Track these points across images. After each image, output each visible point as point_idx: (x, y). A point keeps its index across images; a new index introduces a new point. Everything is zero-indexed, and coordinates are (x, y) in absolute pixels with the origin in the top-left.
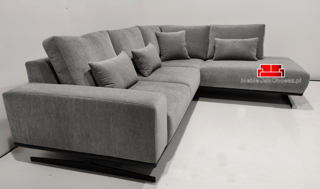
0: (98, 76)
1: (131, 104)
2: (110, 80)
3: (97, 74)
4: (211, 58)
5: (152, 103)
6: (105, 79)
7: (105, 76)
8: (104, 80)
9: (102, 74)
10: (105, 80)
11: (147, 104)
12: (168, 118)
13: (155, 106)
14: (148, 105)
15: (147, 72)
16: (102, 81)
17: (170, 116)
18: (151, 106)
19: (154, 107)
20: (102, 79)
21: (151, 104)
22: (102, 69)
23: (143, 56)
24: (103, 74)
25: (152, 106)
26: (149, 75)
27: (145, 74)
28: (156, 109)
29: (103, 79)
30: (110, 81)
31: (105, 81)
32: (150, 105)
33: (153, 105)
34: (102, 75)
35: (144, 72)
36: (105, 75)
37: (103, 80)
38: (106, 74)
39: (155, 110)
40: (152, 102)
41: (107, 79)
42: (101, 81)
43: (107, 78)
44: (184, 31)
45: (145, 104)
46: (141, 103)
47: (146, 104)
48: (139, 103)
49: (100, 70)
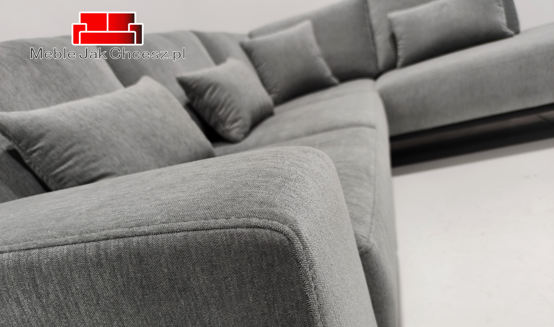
0: (39, 159)
1: (121, 242)
2: (93, 165)
3: (35, 155)
4: (392, 66)
5: (261, 203)
6: (70, 163)
7: (66, 155)
8: (66, 169)
9: (52, 147)
10: (70, 167)
11: (228, 218)
12: (366, 256)
13: (291, 214)
14: (233, 221)
15: (238, 127)
16: (61, 175)
17: (369, 245)
18: (261, 222)
19: (287, 228)
20: (58, 166)
21: (256, 208)
22: (48, 131)
23: (214, 86)
24: (59, 148)
25: (269, 223)
26: (247, 134)
27: (234, 133)
28: (298, 234)
29: (62, 168)
30: (94, 169)
31: (71, 171)
32: (254, 221)
33: (273, 216)
34: (53, 152)
35: (228, 131)
36: (66, 150)
37: (63, 171)
38: (70, 147)
39: (298, 245)
40: (262, 194)
41: (76, 163)
42: (56, 175)
43: (75, 159)
44: (307, 24)
45: (212, 223)
46: (185, 225)
47: (222, 221)
48: (175, 226)
49: (41, 137)
